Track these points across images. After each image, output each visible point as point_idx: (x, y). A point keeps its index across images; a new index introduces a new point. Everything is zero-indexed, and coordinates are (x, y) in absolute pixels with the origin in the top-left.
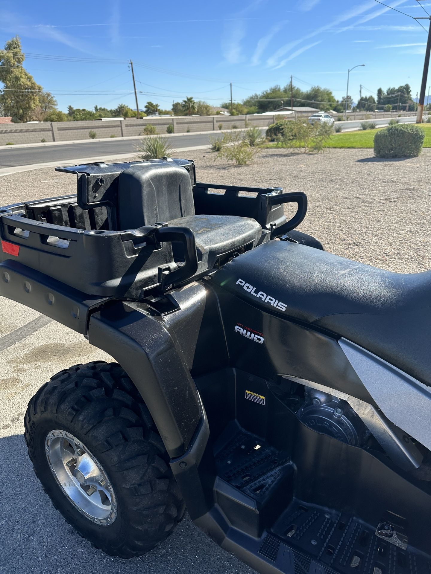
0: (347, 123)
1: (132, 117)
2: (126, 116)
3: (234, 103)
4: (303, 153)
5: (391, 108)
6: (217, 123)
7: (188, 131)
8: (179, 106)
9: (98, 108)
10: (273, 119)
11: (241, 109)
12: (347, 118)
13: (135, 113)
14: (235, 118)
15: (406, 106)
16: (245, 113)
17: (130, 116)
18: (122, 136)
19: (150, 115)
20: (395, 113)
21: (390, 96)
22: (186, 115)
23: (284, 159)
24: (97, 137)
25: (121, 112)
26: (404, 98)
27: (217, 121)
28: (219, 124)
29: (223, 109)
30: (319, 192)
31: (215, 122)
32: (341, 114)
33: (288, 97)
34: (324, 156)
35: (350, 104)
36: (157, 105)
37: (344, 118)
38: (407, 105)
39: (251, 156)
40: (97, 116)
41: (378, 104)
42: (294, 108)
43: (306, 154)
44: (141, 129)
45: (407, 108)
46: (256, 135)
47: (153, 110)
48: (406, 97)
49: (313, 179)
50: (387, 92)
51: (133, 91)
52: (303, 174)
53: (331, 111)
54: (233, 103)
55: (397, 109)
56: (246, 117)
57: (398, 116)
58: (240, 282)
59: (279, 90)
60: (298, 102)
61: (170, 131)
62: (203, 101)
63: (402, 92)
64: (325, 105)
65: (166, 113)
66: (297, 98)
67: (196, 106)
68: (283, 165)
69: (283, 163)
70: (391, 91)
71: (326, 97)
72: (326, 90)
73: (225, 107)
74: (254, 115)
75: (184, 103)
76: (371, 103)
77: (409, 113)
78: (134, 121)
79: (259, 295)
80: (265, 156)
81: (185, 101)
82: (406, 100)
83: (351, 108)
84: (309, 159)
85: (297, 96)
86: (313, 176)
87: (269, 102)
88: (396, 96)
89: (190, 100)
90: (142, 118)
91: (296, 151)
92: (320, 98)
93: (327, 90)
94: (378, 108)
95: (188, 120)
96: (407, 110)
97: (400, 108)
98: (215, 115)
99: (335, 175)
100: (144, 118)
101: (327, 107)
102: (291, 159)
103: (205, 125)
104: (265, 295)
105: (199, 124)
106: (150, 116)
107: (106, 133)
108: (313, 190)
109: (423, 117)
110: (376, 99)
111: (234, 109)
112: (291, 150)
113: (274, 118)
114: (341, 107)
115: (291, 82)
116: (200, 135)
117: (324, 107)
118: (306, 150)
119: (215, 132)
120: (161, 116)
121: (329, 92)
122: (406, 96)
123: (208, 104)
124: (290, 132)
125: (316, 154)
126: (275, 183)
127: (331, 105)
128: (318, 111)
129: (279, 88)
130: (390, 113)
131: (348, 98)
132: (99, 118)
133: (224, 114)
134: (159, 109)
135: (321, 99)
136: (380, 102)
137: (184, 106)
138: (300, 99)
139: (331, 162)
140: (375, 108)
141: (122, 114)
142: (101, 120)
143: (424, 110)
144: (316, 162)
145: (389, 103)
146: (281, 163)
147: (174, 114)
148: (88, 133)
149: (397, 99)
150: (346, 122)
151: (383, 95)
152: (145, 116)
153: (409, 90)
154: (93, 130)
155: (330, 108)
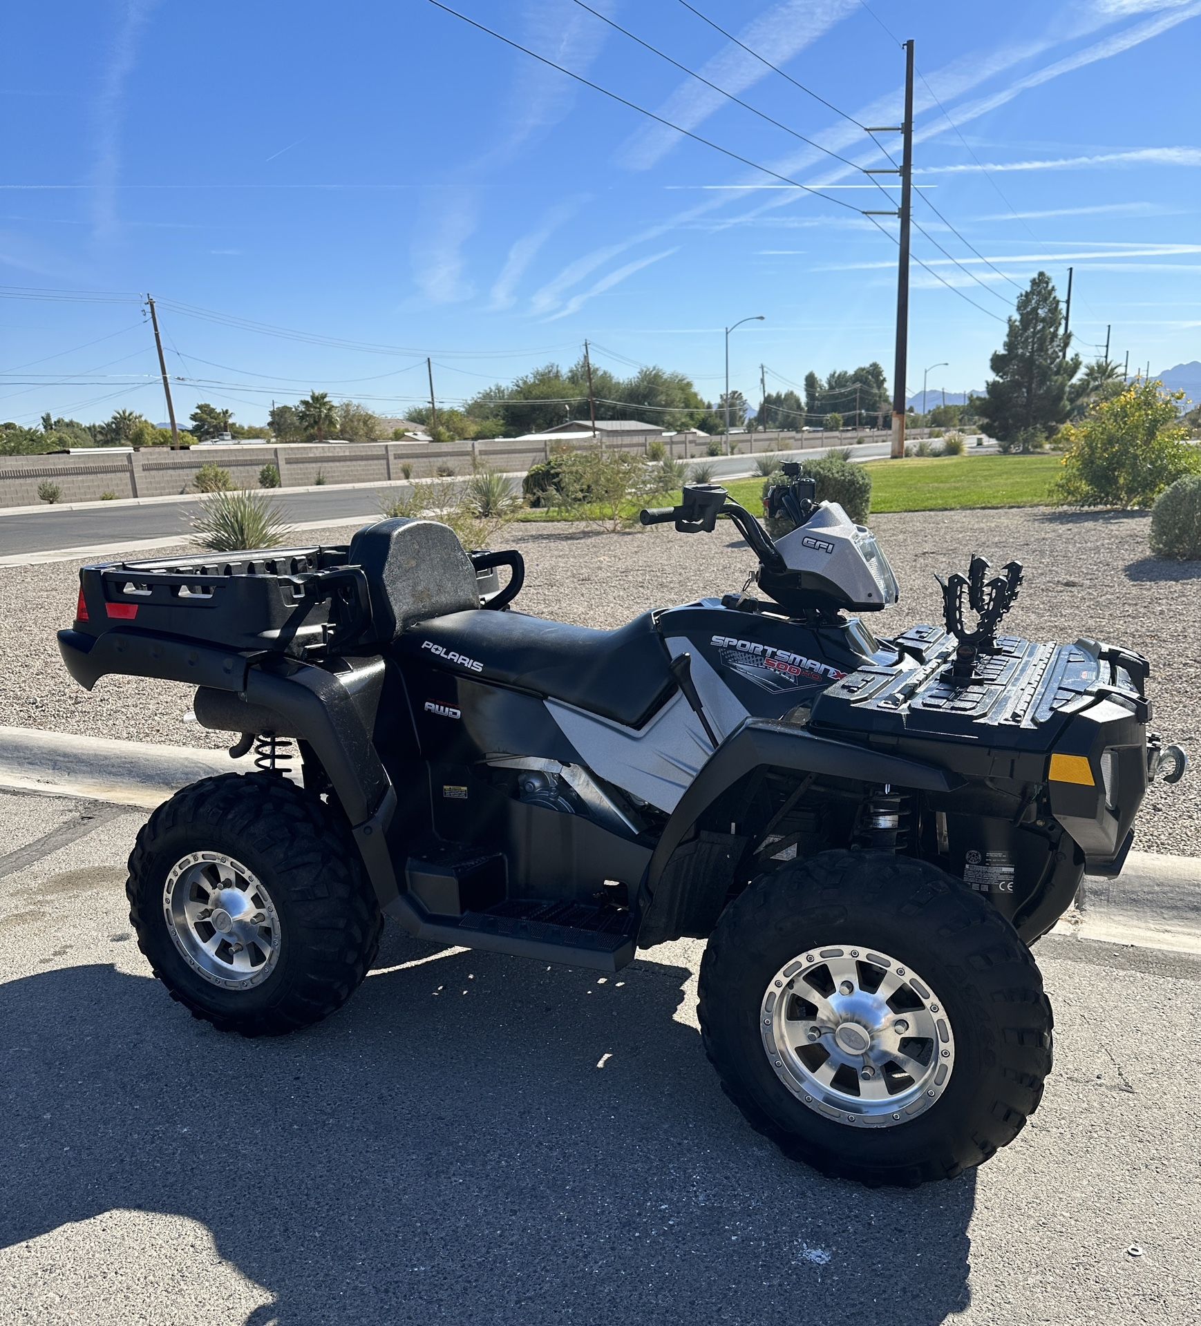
0: (732, 459)
1: (155, 445)
2: (137, 441)
3: (440, 410)
4: (609, 532)
5: (841, 423)
6: (396, 461)
7: (319, 483)
8: (287, 415)
9: (53, 420)
10: (544, 450)
11: (460, 425)
12: (733, 448)
13: (163, 436)
14: (445, 447)
15: (877, 418)
16: (472, 435)
17: (151, 444)
18: (136, 496)
19: (206, 440)
20: (849, 435)
21: (837, 391)
22: (310, 439)
23: (565, 544)
24: (61, 498)
25: (120, 432)
26: (870, 398)
27: (397, 457)
28: (401, 463)
29: (412, 425)
30: (631, 608)
31: (391, 458)
32: (716, 438)
33: (581, 394)
34: (657, 537)
35: (741, 413)
36: (227, 411)
37: (724, 448)
38: (880, 414)
39: (485, 537)
40: (53, 442)
41: (809, 411)
42: (598, 424)
43: (619, 532)
44: (187, 475)
45: (880, 421)
46: (497, 490)
47: (215, 427)
48: (876, 394)
49: (622, 583)
50: (829, 383)
51: (161, 377)
52: (601, 574)
53: (694, 430)
54: (436, 408)
55: (855, 425)
56: (473, 445)
57: (856, 440)
58: (427, 644)
59: (557, 376)
60: (609, 408)
61: (269, 480)
62: (355, 402)
63: (864, 383)
64: (678, 415)
65: (254, 434)
66: (605, 398)
67: (336, 416)
68: (560, 556)
69: (561, 553)
70: (838, 381)
71: (678, 395)
72: (677, 377)
73: (418, 418)
74: (496, 440)
75: (302, 408)
76: (790, 409)
77: (884, 432)
78: (163, 454)
79: (450, 656)
80: (520, 540)
81: (305, 403)
82: (875, 402)
83: (743, 423)
84: (622, 543)
85: (606, 392)
86: (624, 578)
87: (534, 408)
88: (851, 393)
89: (319, 400)
90: (188, 448)
91: (594, 526)
92: (662, 398)
93: (680, 377)
94: (808, 423)
95: (318, 454)
96: (880, 427)
97: (864, 421)
98: (392, 440)
99: (671, 575)
100: (192, 448)
101: (683, 420)
102: (579, 543)
103: (365, 465)
104: (458, 655)
105: (348, 463)
106: (209, 442)
107: (89, 487)
108: (619, 604)
109: (907, 443)
110: (803, 399)
111: (442, 425)
112: (582, 526)
113: (548, 448)
114: (717, 421)
115: (586, 357)
116: (354, 491)
117: (676, 420)
118: (616, 525)
119: (393, 483)
120: (239, 444)
121: (685, 382)
122: (875, 391)
123: (370, 412)
124: (577, 481)
125: (639, 532)
126: (537, 593)
127: (691, 416)
128: (661, 432)
129: (558, 372)
130: (836, 434)
131: (736, 396)
132: (59, 448)
133: (415, 437)
134: (234, 424)
135: (666, 401)
136: (813, 406)
137: (303, 417)
138: (613, 400)
139: (671, 548)
140: (802, 422)
141: (126, 436)
142: (68, 452)
143: (907, 428)
144: (636, 549)
145: (835, 409)
146: (556, 553)
147: (276, 437)
148: (37, 488)
149: (855, 400)
150: (730, 457)
151: (818, 389)
152: (194, 444)
153: (881, 378)
154: (50, 480)
155: (691, 422)
